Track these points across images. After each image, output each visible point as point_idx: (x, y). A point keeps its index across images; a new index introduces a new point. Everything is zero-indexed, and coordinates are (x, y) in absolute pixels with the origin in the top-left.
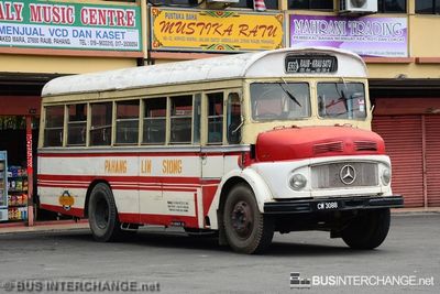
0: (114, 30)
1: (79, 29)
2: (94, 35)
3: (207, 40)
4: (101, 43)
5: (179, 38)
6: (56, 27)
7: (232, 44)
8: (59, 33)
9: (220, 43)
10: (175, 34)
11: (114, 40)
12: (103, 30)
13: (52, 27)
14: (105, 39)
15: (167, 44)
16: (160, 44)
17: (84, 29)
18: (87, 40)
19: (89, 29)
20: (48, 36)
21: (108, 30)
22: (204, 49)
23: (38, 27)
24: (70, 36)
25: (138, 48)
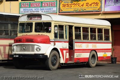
0: (50, 8)
1: (41, 8)
2: (45, 9)
3: (76, 8)
4: (47, 11)
5: (67, 9)
6: (36, 8)
7: (83, 9)
8: (37, 9)
9: (80, 9)
10: (66, 8)
11: (50, 10)
12: (47, 8)
13: (35, 8)
14: (48, 10)
15: (64, 10)
16: (62, 11)
17: (43, 8)
18: (43, 11)
19: (44, 8)
20: (34, 10)
21: (48, 8)
22: (75, 11)
23: (32, 8)
24: (39, 10)
25: (56, 12)
